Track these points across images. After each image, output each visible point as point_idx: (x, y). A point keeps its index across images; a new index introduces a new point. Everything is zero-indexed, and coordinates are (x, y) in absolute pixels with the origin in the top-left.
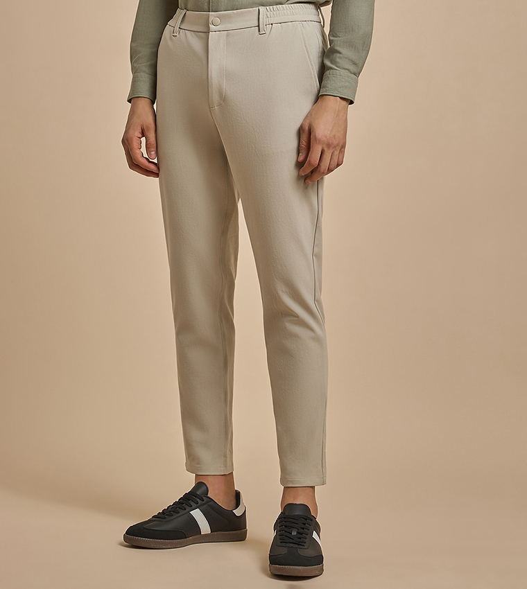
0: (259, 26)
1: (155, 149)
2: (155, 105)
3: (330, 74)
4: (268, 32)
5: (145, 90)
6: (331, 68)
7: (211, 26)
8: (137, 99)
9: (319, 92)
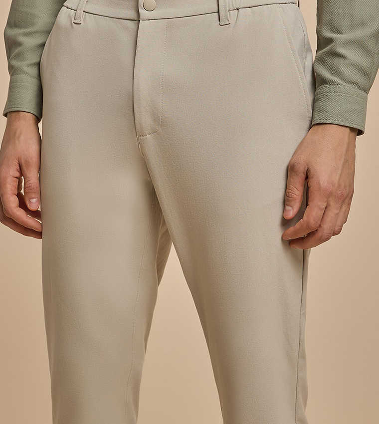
0: (218, 12)
1: (38, 196)
2: (40, 124)
3: (330, 91)
4: (232, 21)
5: (27, 102)
6: (332, 82)
7: (141, 11)
8: (14, 114)
9: (312, 118)
